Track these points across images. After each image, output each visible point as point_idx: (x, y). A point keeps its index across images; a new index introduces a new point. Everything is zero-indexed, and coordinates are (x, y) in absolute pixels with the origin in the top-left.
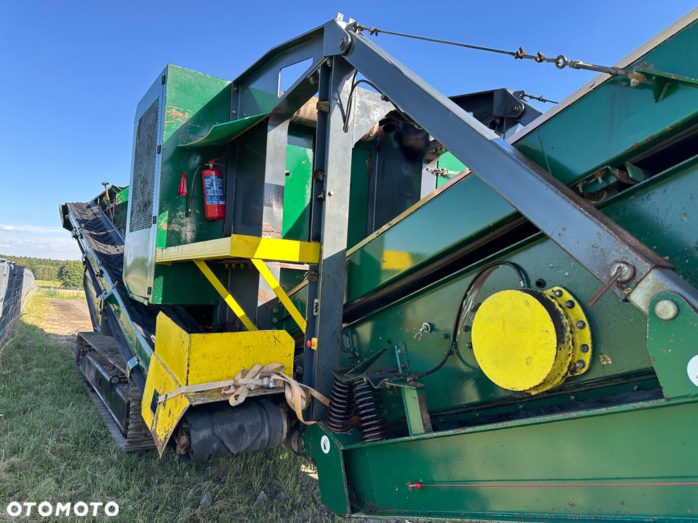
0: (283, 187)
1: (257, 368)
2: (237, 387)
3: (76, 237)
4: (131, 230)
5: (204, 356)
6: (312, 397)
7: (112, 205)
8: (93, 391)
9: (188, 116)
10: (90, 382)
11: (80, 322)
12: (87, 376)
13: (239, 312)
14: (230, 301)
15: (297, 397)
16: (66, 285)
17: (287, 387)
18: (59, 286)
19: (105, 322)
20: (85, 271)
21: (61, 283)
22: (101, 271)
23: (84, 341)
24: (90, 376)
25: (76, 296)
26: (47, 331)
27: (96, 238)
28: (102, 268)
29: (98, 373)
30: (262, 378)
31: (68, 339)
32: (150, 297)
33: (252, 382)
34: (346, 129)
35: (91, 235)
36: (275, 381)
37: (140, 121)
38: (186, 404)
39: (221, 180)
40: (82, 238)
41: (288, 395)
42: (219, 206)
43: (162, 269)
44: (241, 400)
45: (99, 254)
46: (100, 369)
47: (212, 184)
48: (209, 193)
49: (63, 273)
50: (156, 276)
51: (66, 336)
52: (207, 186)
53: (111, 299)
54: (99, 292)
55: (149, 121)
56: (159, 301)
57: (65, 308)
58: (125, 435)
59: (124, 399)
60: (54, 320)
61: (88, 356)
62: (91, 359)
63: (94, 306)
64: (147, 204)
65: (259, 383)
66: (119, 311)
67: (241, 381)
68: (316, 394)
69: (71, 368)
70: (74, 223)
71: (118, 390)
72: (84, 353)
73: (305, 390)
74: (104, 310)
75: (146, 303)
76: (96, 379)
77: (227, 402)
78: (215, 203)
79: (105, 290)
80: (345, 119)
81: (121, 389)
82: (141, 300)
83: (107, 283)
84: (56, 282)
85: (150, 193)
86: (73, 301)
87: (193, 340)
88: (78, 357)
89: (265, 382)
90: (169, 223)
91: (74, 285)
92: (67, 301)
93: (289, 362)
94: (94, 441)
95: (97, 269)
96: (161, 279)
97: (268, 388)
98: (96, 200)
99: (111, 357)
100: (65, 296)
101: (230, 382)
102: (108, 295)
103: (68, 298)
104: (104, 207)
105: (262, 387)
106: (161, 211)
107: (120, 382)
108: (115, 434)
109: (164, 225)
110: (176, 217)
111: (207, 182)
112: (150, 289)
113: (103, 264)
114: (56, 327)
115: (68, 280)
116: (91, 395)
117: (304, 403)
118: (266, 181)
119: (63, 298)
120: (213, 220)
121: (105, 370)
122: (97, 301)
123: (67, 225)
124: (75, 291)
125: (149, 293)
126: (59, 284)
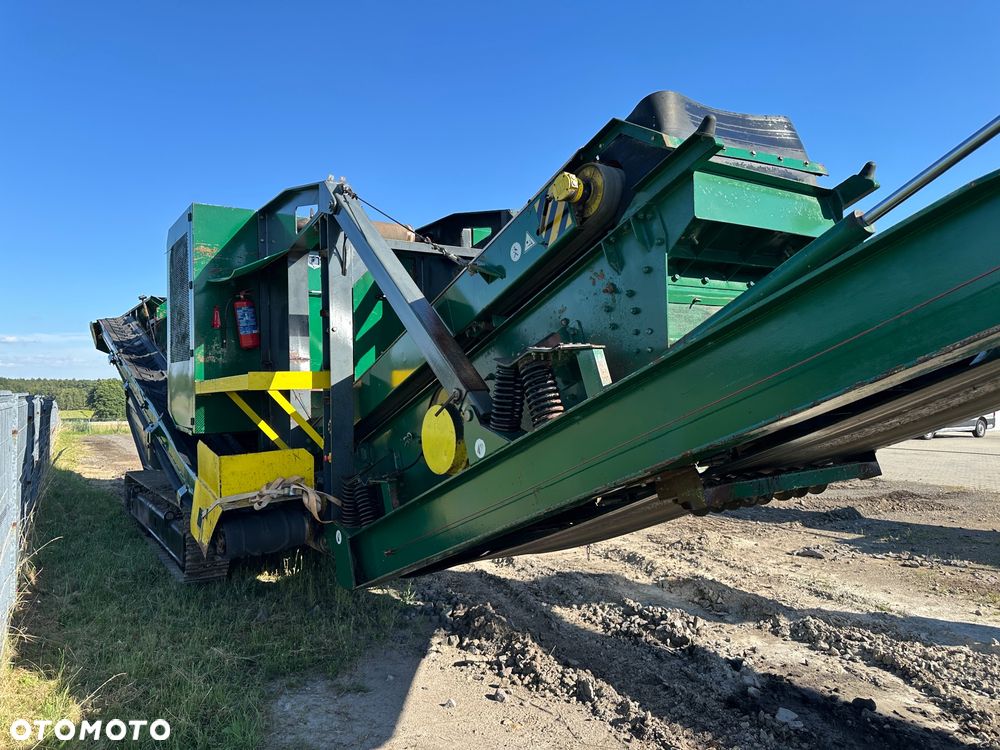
0: (307, 316)
1: (279, 481)
2: (261, 496)
3: (114, 362)
4: (172, 361)
5: (233, 473)
6: (329, 502)
7: (152, 321)
8: (149, 535)
9: (216, 251)
10: (144, 524)
11: (126, 463)
12: (140, 519)
13: (273, 435)
14: (263, 426)
15: (312, 501)
16: (101, 416)
17: (305, 494)
18: (90, 417)
19: (154, 455)
20: (127, 399)
21: (93, 413)
22: (145, 402)
23: (134, 481)
24: (144, 519)
25: (117, 430)
26: (87, 476)
27: (137, 363)
28: (146, 399)
29: (152, 513)
30: (283, 488)
31: (114, 483)
32: (194, 427)
33: (275, 492)
34: (344, 273)
35: (131, 360)
36: (295, 489)
37: (172, 249)
38: (219, 511)
39: (252, 310)
40: (121, 364)
41: (305, 500)
42: (253, 335)
43: (202, 401)
44: (264, 505)
45: (141, 382)
46: (153, 509)
47: (244, 316)
48: (242, 323)
49: (94, 398)
50: (197, 407)
51: (110, 481)
52: (240, 317)
53: (158, 432)
54: (146, 424)
55: (179, 254)
56: (202, 430)
57: (103, 446)
58: (183, 569)
59: (180, 533)
60: (92, 463)
61: (139, 498)
62: (142, 499)
63: (141, 441)
64: (185, 336)
65: (281, 492)
66: (167, 443)
67: (265, 492)
68: (332, 499)
69: (121, 513)
70: (111, 347)
71: (173, 526)
72: (135, 495)
73: (321, 496)
74: (152, 444)
75: (190, 434)
76: (150, 519)
77: (252, 507)
78: (249, 332)
79: (151, 422)
80: (343, 263)
81: (176, 525)
82: (187, 431)
83: (152, 413)
84: (85, 412)
85: (187, 325)
86: (113, 436)
87: (223, 461)
88: (128, 500)
89: (286, 491)
90: (206, 355)
91: (111, 414)
92: (105, 437)
93: (310, 475)
94: (153, 578)
95: (141, 400)
96: (202, 409)
97: (289, 496)
98: (133, 312)
99: (163, 493)
100: (101, 431)
101: (256, 493)
102: (154, 428)
103: (105, 433)
104: (143, 321)
105: (284, 496)
106: (197, 346)
107: (175, 518)
108: (175, 571)
109: (201, 359)
110: (211, 349)
111: (239, 313)
112: (192, 419)
113: (147, 395)
114: (97, 470)
115: (102, 408)
116: (147, 540)
117: (320, 505)
118: (290, 313)
119: (98, 433)
120: (248, 349)
121: (158, 509)
122: (145, 434)
123: (101, 346)
124: (115, 423)
125: (192, 424)
126: (90, 414)
